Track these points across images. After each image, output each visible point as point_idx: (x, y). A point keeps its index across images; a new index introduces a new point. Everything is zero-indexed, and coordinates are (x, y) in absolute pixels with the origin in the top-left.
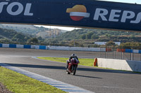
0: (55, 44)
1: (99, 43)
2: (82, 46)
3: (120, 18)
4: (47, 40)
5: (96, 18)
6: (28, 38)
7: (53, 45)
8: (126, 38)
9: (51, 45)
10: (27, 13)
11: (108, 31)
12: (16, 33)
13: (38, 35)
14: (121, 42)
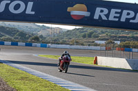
0: (55, 42)
1: (99, 42)
2: (82, 45)
3: (120, 18)
4: (48, 39)
5: (96, 17)
6: (30, 36)
7: (54, 43)
8: (126, 37)
9: (52, 43)
10: (29, 11)
11: (108, 30)
12: (18, 31)
13: (40, 33)
14: (121, 41)
